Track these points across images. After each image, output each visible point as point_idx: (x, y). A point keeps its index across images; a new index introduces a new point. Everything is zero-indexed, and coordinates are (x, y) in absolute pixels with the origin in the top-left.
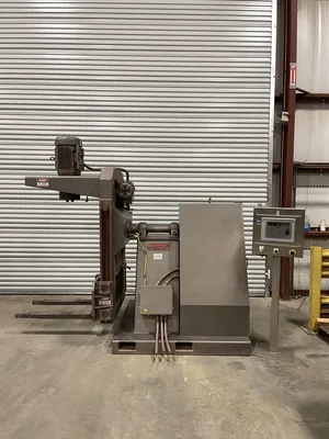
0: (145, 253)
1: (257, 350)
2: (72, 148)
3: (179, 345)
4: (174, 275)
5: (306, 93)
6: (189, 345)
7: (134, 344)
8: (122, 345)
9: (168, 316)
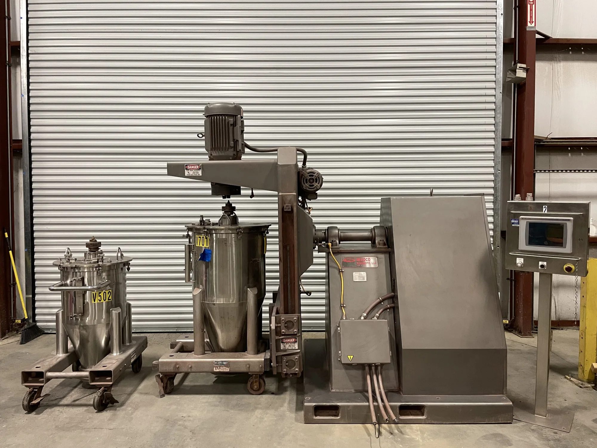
0: (340, 271)
1: (518, 414)
2: (231, 120)
3: (404, 410)
4: (387, 304)
5: (547, 37)
6: (419, 409)
7: (336, 408)
8: (319, 410)
9: (382, 365)
